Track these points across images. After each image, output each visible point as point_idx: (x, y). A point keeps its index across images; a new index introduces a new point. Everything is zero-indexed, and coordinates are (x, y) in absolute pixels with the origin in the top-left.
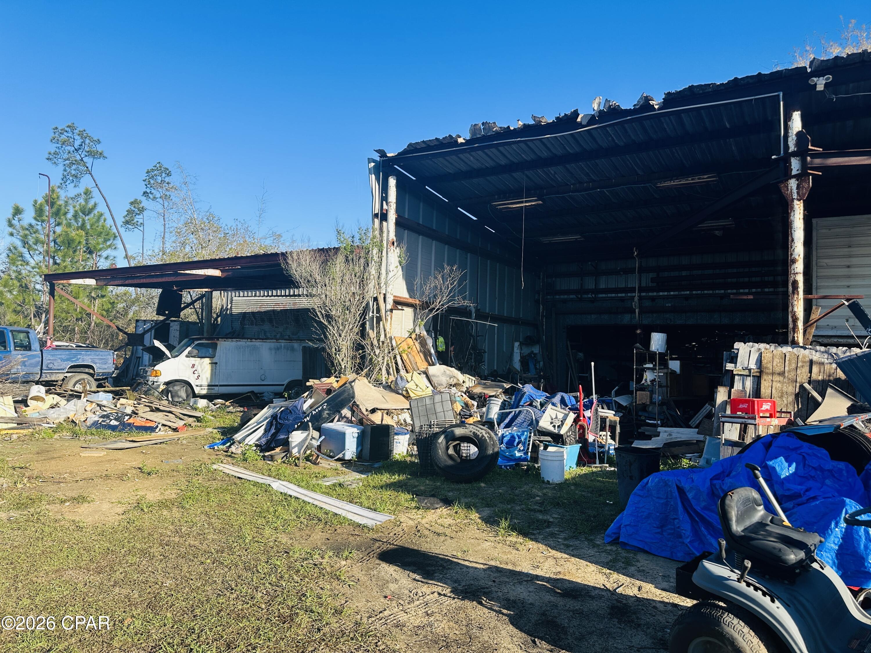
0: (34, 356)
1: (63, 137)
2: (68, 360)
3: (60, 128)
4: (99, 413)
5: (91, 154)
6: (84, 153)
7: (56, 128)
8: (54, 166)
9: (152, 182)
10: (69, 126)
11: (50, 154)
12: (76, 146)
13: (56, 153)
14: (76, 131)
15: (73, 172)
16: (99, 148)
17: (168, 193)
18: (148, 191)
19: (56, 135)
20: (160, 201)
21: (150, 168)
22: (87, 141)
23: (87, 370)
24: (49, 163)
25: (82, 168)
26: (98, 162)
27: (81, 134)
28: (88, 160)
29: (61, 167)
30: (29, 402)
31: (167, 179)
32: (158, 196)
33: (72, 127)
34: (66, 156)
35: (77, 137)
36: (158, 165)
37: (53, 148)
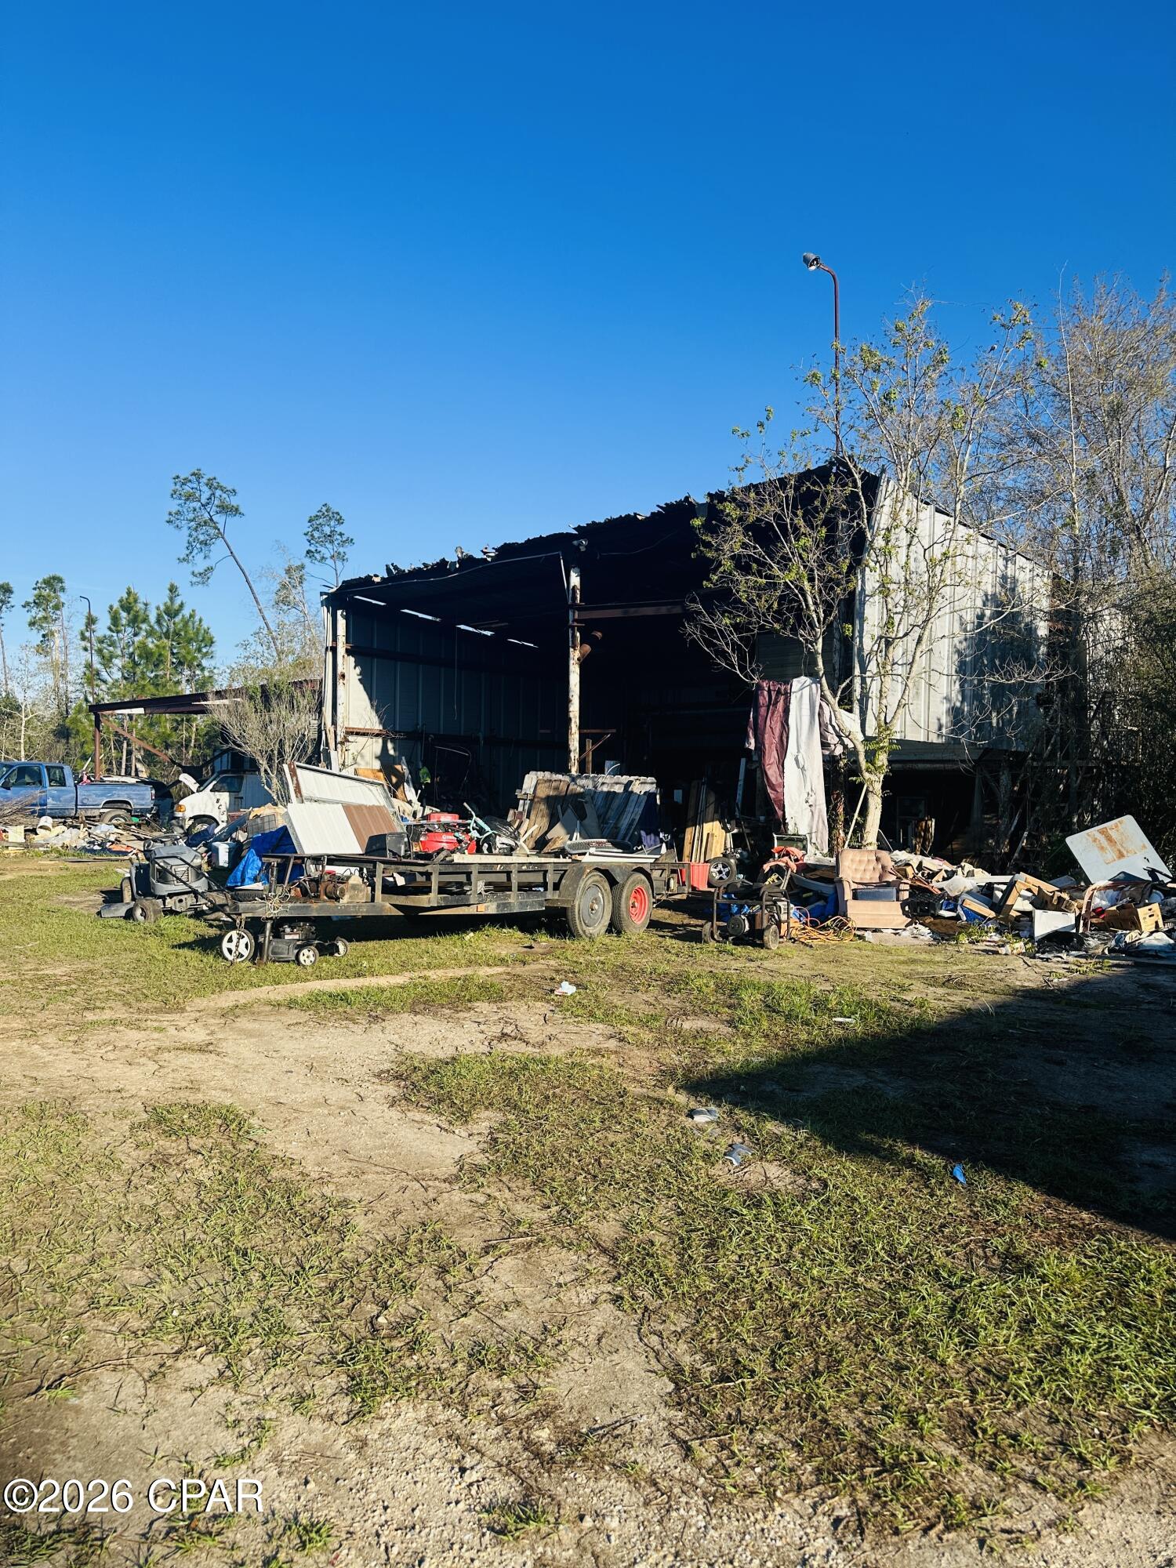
0: (69, 792)
1: (187, 488)
2: (102, 795)
3: (182, 477)
4: (88, 839)
5: (225, 509)
6: (214, 508)
7: (178, 477)
8: (176, 531)
9: (316, 534)
10: (194, 474)
11: (170, 514)
12: (204, 501)
13: (178, 513)
14: (204, 480)
15: (202, 538)
16: (234, 501)
17: (341, 550)
18: (313, 550)
19: (178, 487)
20: (330, 561)
21: (313, 515)
22: (218, 493)
23: (125, 806)
24: (171, 527)
25: (212, 532)
26: (233, 521)
27: (209, 485)
28: (219, 519)
29: (185, 532)
30: (38, 831)
31: (339, 529)
32: (328, 555)
33: (197, 475)
34: (191, 516)
35: (205, 489)
36: (324, 509)
37: (174, 505)
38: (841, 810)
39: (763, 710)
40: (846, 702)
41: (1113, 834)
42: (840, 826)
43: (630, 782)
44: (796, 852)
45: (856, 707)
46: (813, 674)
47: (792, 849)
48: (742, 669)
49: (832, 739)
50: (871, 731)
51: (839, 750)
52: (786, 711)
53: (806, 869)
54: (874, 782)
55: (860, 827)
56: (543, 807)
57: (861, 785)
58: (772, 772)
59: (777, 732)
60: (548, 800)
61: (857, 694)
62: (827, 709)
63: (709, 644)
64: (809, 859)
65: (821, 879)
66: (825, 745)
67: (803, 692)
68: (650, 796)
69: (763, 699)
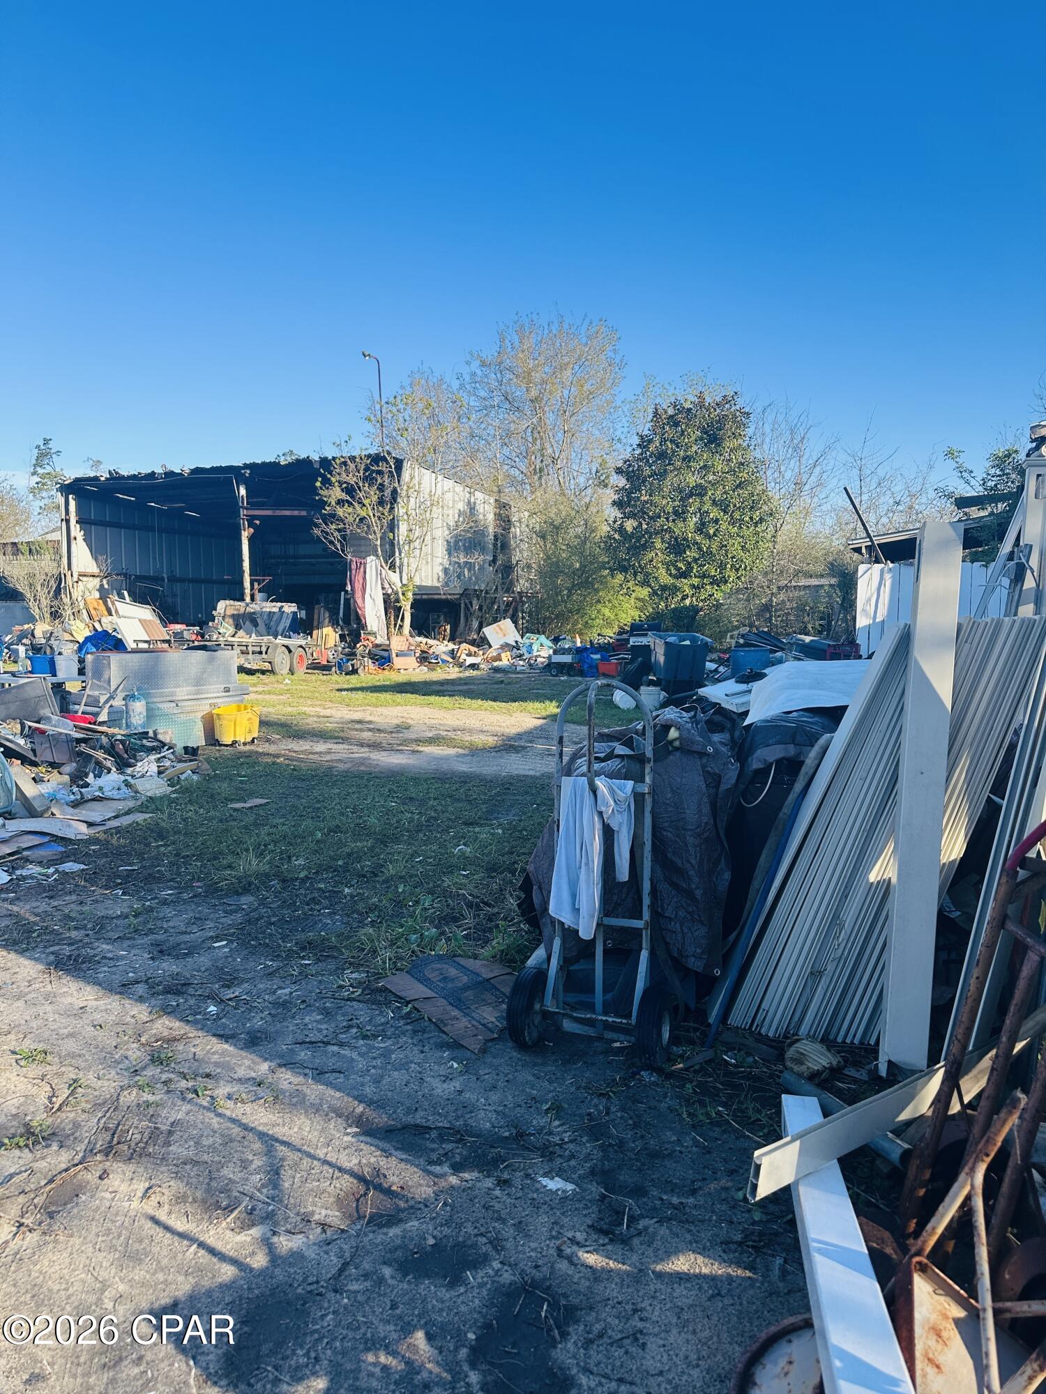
38: (392, 619)
39: (354, 572)
40: (392, 567)
41: (502, 627)
42: (392, 626)
43: (282, 607)
44: (372, 638)
45: (397, 570)
46: (377, 556)
47: (370, 638)
48: (343, 551)
49: (387, 586)
50: (405, 582)
51: (390, 591)
52: (365, 572)
53: (377, 646)
54: (406, 606)
55: (401, 626)
56: (231, 621)
57: (401, 607)
58: (359, 601)
59: (361, 581)
60: (233, 616)
61: (398, 564)
62: (383, 572)
63: (325, 538)
64: (378, 641)
65: (383, 650)
66: (383, 588)
67: (372, 563)
68: (295, 613)
69: (353, 566)
